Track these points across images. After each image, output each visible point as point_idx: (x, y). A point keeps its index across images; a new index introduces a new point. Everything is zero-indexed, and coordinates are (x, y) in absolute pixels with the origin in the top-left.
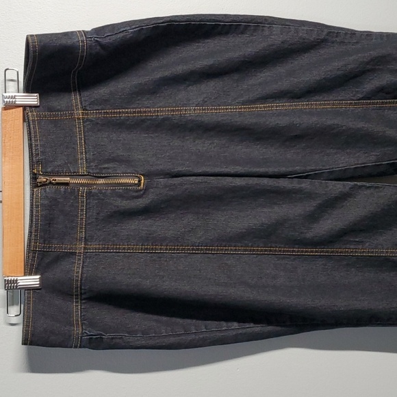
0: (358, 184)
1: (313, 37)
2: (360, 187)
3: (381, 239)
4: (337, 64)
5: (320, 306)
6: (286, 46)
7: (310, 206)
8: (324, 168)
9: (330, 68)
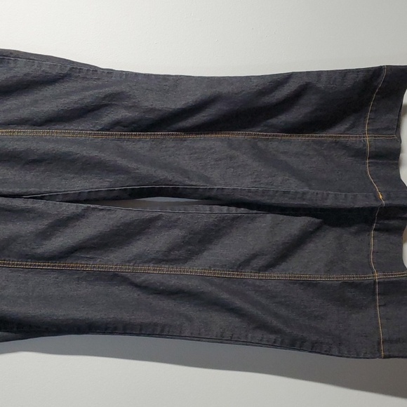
0: (92, 206)
1: (55, 71)
2: (93, 209)
3: (112, 256)
4: (75, 98)
5: (40, 315)
6: (29, 78)
7: (42, 224)
8: (59, 190)
9: (68, 101)
